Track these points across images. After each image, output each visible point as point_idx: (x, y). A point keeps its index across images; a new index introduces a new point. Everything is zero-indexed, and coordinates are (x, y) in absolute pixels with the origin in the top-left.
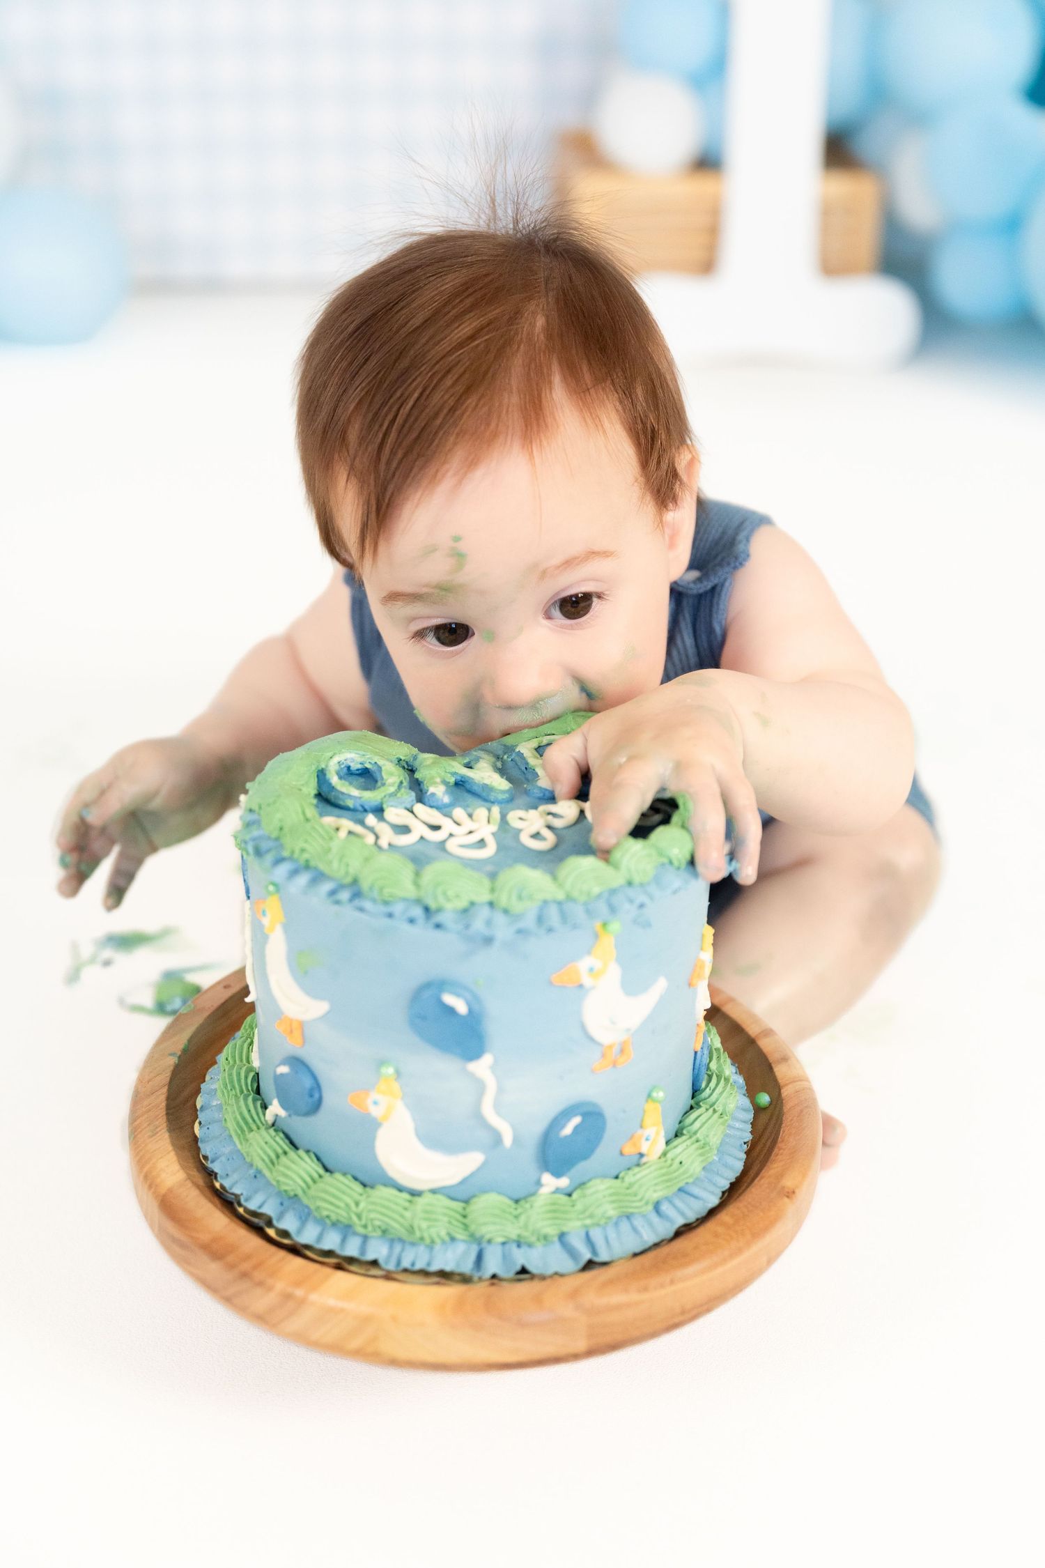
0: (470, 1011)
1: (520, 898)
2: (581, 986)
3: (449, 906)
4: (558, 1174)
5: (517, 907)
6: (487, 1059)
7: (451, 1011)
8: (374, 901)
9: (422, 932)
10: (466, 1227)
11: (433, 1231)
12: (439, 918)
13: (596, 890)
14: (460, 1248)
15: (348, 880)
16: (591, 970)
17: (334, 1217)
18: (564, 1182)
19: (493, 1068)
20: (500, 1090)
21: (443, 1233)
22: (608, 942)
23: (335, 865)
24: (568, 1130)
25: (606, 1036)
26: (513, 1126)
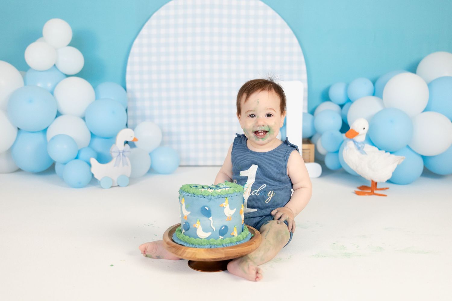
0: (209, 210)
1: (215, 194)
2: (224, 207)
3: (206, 195)
4: (222, 236)
5: (215, 195)
6: (211, 217)
7: (206, 209)
8: (196, 195)
9: (203, 199)
10: (209, 243)
11: (204, 243)
12: (204, 197)
13: (225, 193)
14: (208, 246)
15: (193, 193)
16: (225, 204)
17: (191, 243)
18: (223, 237)
19: (212, 219)
20: (213, 222)
21: (206, 244)
22: (227, 201)
23: (191, 191)
24: (223, 228)
25: (228, 215)
26: (215, 228)
